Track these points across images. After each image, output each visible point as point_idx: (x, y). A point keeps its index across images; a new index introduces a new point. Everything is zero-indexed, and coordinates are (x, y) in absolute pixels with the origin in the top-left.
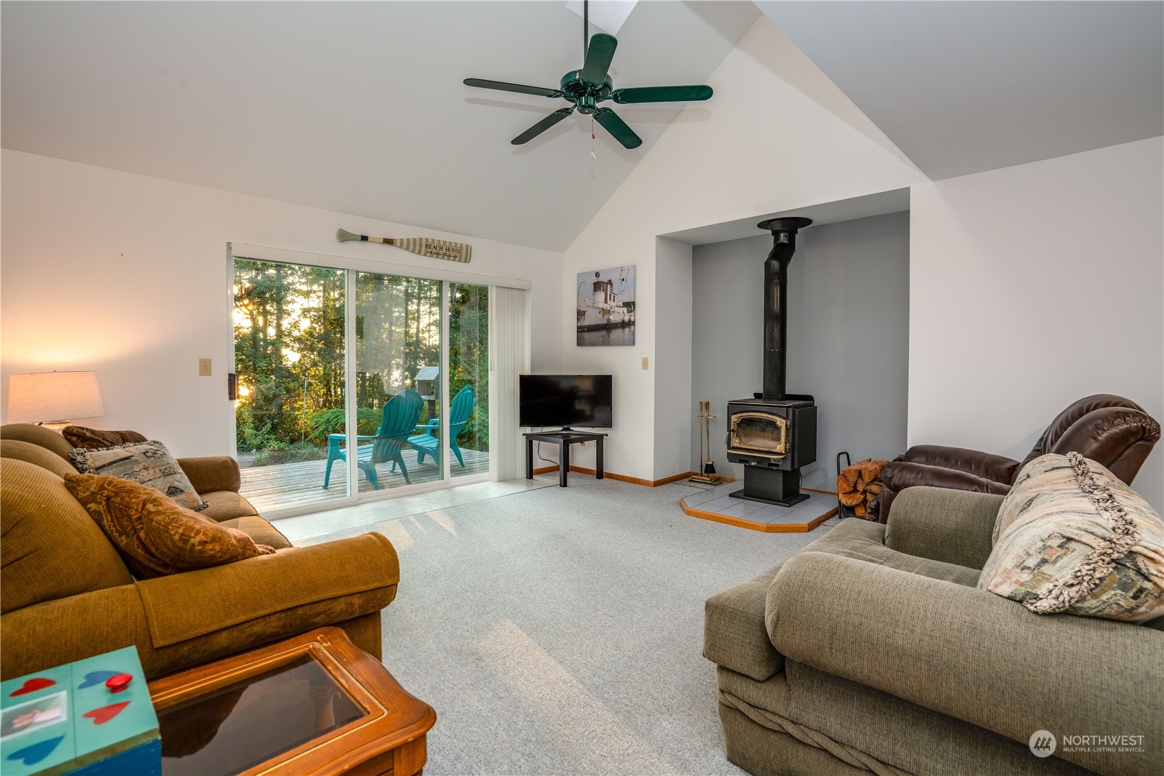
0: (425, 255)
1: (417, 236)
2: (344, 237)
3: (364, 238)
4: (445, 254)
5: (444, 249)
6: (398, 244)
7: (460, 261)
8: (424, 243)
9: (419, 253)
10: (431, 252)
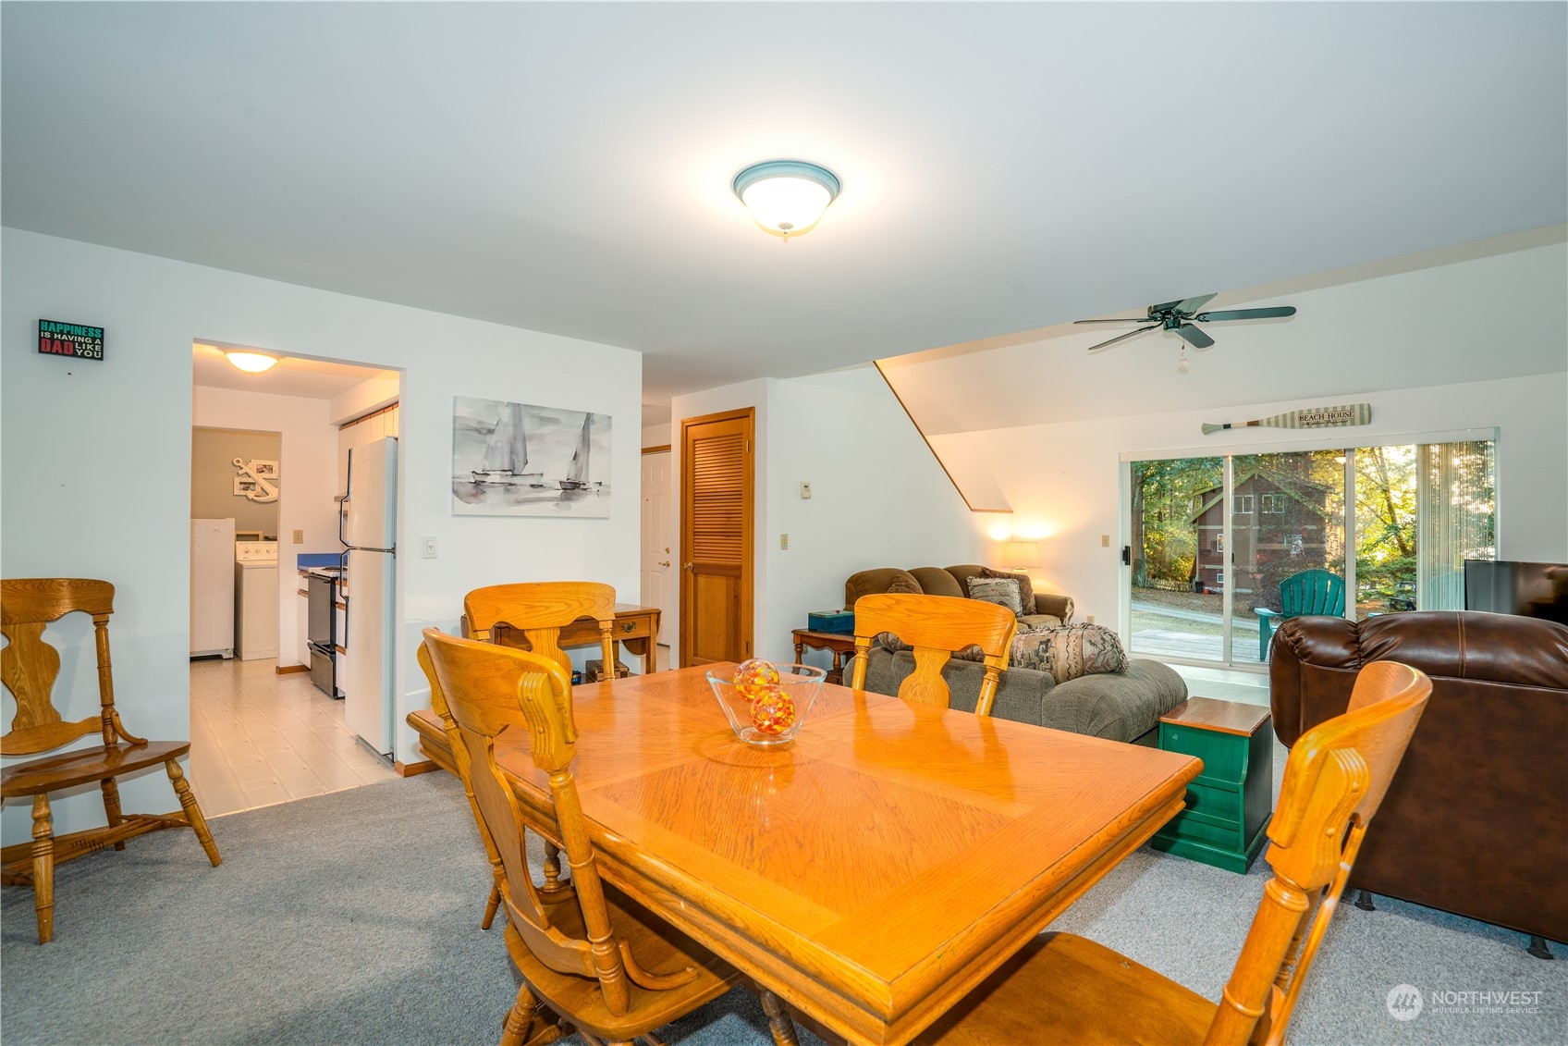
0: (1301, 427)
1: (1288, 411)
2: (1207, 429)
3: (1227, 427)
4: (1329, 422)
5: (1326, 415)
6: (1265, 423)
7: (1353, 424)
8: (1297, 416)
9: (1293, 427)
10: (1308, 424)
